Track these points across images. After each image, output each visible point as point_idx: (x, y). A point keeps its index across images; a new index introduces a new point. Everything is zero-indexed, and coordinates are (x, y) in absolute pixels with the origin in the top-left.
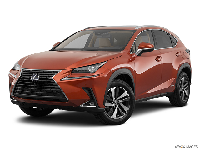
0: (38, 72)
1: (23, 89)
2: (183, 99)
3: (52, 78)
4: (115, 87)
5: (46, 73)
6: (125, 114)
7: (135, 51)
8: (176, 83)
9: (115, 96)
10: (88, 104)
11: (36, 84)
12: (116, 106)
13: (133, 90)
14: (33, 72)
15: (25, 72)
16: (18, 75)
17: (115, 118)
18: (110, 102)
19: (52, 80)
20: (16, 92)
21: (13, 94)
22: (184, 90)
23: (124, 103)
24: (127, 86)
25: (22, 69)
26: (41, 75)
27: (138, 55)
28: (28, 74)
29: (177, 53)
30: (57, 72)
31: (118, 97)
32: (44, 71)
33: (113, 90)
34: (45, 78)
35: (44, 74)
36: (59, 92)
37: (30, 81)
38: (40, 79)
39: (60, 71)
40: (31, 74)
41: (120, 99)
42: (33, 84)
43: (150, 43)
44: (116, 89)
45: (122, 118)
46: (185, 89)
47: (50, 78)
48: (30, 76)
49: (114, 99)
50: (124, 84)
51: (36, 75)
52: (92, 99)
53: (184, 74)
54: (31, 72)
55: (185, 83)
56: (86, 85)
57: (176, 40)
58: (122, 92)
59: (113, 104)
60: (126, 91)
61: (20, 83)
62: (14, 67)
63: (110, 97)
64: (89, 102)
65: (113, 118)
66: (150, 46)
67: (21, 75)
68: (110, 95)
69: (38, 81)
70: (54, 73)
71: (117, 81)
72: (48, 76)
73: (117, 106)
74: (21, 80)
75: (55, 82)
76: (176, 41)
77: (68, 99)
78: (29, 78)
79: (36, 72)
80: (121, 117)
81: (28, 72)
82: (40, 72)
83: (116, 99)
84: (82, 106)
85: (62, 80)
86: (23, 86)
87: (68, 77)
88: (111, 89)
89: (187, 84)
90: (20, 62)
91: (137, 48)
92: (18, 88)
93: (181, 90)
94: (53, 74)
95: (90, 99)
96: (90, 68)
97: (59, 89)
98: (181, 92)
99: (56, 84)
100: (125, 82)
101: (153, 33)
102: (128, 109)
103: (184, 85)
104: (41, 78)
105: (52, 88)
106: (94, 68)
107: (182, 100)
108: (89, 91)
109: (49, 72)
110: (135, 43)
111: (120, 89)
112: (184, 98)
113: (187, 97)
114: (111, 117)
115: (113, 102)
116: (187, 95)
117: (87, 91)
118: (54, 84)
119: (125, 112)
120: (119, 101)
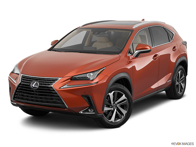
0: (38, 80)
1: (22, 95)
2: (179, 92)
3: (52, 86)
4: (113, 92)
5: (45, 80)
6: (123, 117)
7: (132, 52)
8: (172, 78)
9: (113, 100)
10: (87, 111)
11: (36, 91)
12: (114, 110)
13: (131, 94)
14: (33, 79)
15: (24, 78)
16: (18, 80)
17: (113, 122)
18: (108, 106)
19: (52, 88)
20: (16, 98)
21: (14, 99)
22: (180, 83)
23: (122, 106)
24: (125, 90)
25: (22, 75)
26: (41, 83)
27: (135, 57)
28: (28, 80)
29: (174, 47)
30: (56, 80)
31: (116, 101)
32: (43, 78)
33: (111, 94)
34: (45, 86)
35: (44, 82)
36: (58, 100)
37: (30, 88)
38: (39, 87)
39: (60, 79)
40: (31, 81)
41: (118, 103)
42: (33, 91)
43: (148, 44)
44: (114, 94)
45: (121, 121)
46: (182, 82)
47: (49, 86)
48: (29, 83)
49: (112, 103)
50: (122, 88)
51: (36, 82)
52: (92, 106)
53: (181, 67)
54: (31, 79)
55: (181, 76)
56: (85, 92)
57: (173, 33)
58: (120, 96)
59: (111, 108)
60: (124, 95)
61: (20, 89)
62: (14, 70)
63: (109, 101)
64: (88, 109)
65: (112, 122)
66: (148, 47)
67: (21, 81)
68: (108, 99)
69: (38, 89)
70: (54, 80)
71: (116, 85)
72: (47, 83)
73: (116, 109)
74: (21, 87)
75: (54, 90)
76: (173, 35)
77: (67, 107)
78: (29, 85)
79: (36, 79)
80: (119, 120)
81: (28, 78)
82: (40, 80)
83: (114, 103)
84: (82, 113)
85: (62, 88)
86: (23, 93)
87: (67, 85)
88: (109, 94)
89: (183, 76)
90: (19, 65)
91: (135, 50)
92: (18, 94)
93: (177, 83)
94: (52, 82)
95: (89, 105)
96: (89, 75)
97: (59, 96)
98: (177, 85)
99: (55, 92)
100: (123, 86)
101: (150, 31)
102: (126, 112)
103: (180, 78)
104: (40, 85)
105: (51, 96)
106: (93, 75)
107: (179, 94)
108: (88, 98)
109: (48, 80)
110: (132, 44)
111: (118, 93)
112: (181, 91)
113: (183, 90)
114: (110, 121)
115: (112, 106)
116: (183, 87)
117: (86, 99)
118: (53, 92)
119: (123, 115)
120: (117, 105)
